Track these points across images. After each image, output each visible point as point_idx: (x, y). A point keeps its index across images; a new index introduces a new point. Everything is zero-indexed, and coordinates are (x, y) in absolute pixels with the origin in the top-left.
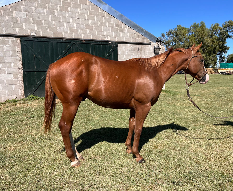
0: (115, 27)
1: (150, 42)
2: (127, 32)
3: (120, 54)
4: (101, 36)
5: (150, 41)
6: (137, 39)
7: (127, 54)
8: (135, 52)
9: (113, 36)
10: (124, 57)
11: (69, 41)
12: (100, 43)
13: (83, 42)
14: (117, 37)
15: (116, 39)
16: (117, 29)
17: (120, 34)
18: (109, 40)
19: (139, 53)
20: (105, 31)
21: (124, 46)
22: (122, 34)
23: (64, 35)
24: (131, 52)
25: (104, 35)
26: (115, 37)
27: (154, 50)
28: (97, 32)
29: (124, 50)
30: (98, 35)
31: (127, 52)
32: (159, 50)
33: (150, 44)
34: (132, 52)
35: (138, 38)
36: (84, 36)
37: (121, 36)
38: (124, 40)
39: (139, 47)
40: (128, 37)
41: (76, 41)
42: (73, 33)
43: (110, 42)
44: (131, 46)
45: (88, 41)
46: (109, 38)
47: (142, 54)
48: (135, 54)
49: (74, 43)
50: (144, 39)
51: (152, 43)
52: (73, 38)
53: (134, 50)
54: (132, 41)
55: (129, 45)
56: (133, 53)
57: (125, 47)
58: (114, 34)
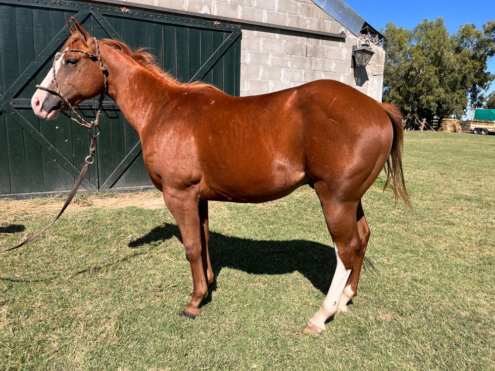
1: (342, 33)
3: (248, 63)
5: (343, 29)
6: (305, 18)
7: (269, 62)
8: (296, 58)
9: (229, 1)
10: (261, 73)
12: (183, 20)
13: (122, 13)
14: (240, 8)
15: (238, 15)
18: (215, 13)
19: (307, 65)
21: (262, 39)
24: (284, 58)
26: (234, 7)
27: (353, 57)
29: (262, 49)
31: (271, 56)
32: (367, 56)
33: (341, 39)
34: (286, 58)
35: (308, 16)
37: (255, 4)
38: (264, 20)
39: (309, 45)
40: (276, 9)
41: (98, 7)
43: (219, 20)
44: (284, 41)
45: (142, 11)
46: (216, 7)
47: (316, 68)
48: (295, 67)
49: (90, 14)
50: (326, 21)
51: (350, 36)
53: (293, 52)
54: (288, 23)
55: (277, 36)
56: (289, 62)
57: (264, 41)
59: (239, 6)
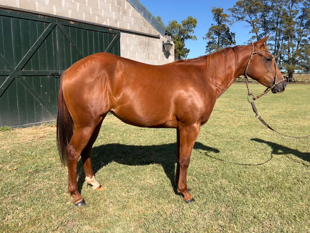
0: (116, 5)
1: (158, 35)
2: (131, 15)
3: (123, 50)
4: (97, 17)
5: (158, 33)
6: (144, 27)
7: (131, 49)
8: (141, 47)
9: (114, 19)
10: (128, 55)
11: (48, 19)
12: (96, 28)
13: (71, 24)
14: (118, 22)
15: (118, 26)
16: (119, 8)
17: (122, 17)
18: (109, 25)
19: (146, 50)
20: (103, 10)
21: (128, 37)
22: (125, 18)
23: (38, 6)
25: (101, 15)
26: (116, 22)
27: (163, 46)
28: (91, 9)
29: (128, 43)
30: (92, 15)
31: (132, 46)
32: (170, 46)
33: (158, 37)
34: (138, 47)
35: (145, 27)
36: (71, 14)
37: (125, 21)
38: (128, 28)
39: (146, 40)
40: (133, 23)
41: (60, 21)
42: (54, 6)
43: (111, 28)
46: (109, 22)
47: (150, 52)
48: (141, 51)
49: (57, 24)
50: (152, 29)
51: (161, 37)
52: (55, 14)
53: (140, 44)
54: (137, 30)
55: (134, 35)
56: (139, 49)
57: (129, 38)
58: (115, 16)
59: (118, 21)
